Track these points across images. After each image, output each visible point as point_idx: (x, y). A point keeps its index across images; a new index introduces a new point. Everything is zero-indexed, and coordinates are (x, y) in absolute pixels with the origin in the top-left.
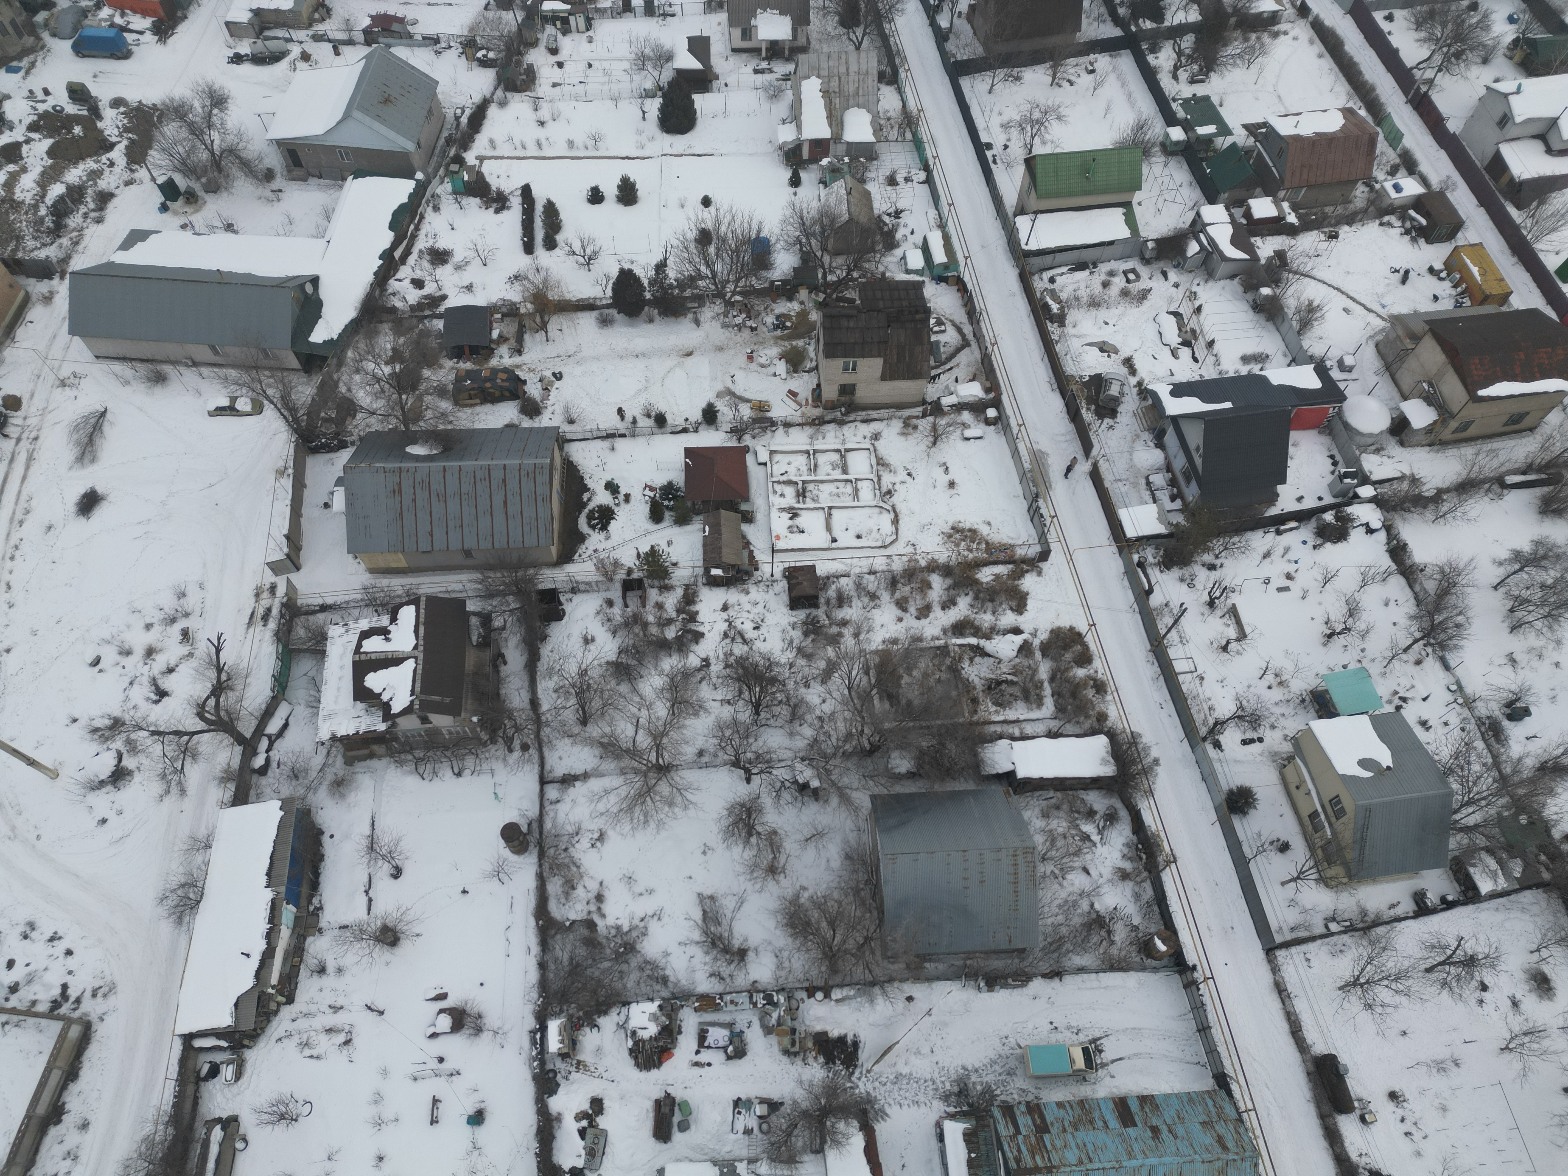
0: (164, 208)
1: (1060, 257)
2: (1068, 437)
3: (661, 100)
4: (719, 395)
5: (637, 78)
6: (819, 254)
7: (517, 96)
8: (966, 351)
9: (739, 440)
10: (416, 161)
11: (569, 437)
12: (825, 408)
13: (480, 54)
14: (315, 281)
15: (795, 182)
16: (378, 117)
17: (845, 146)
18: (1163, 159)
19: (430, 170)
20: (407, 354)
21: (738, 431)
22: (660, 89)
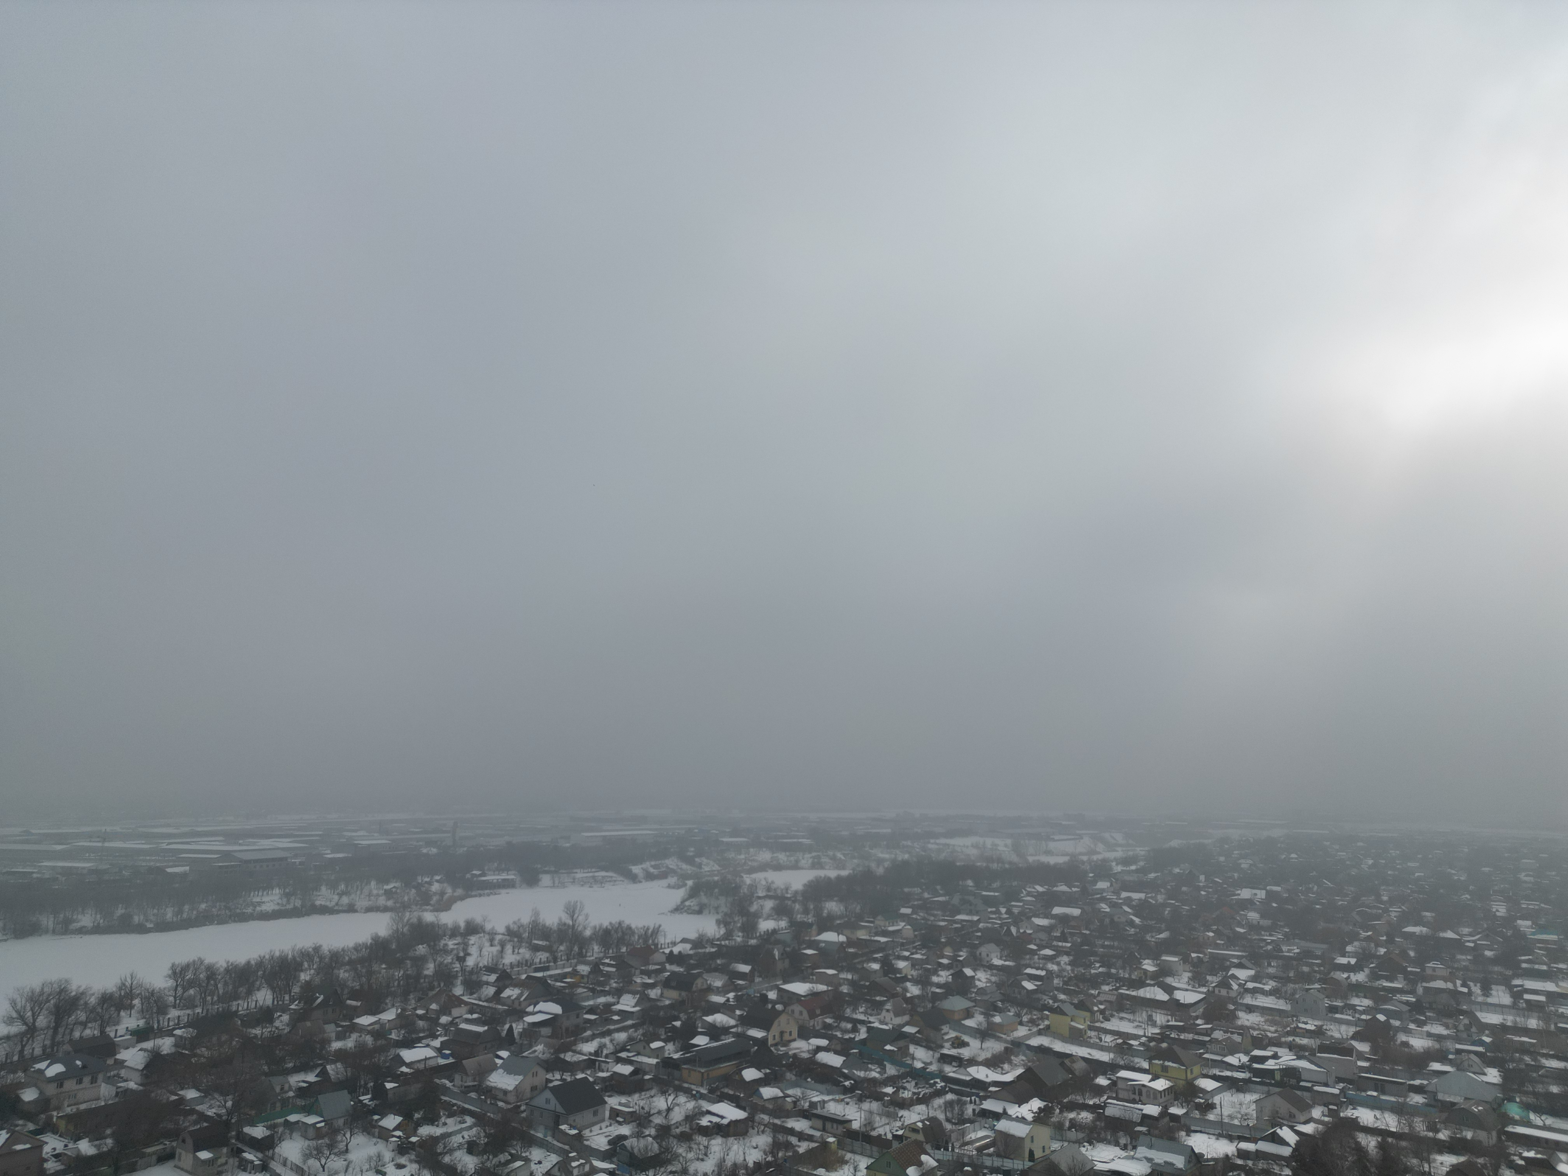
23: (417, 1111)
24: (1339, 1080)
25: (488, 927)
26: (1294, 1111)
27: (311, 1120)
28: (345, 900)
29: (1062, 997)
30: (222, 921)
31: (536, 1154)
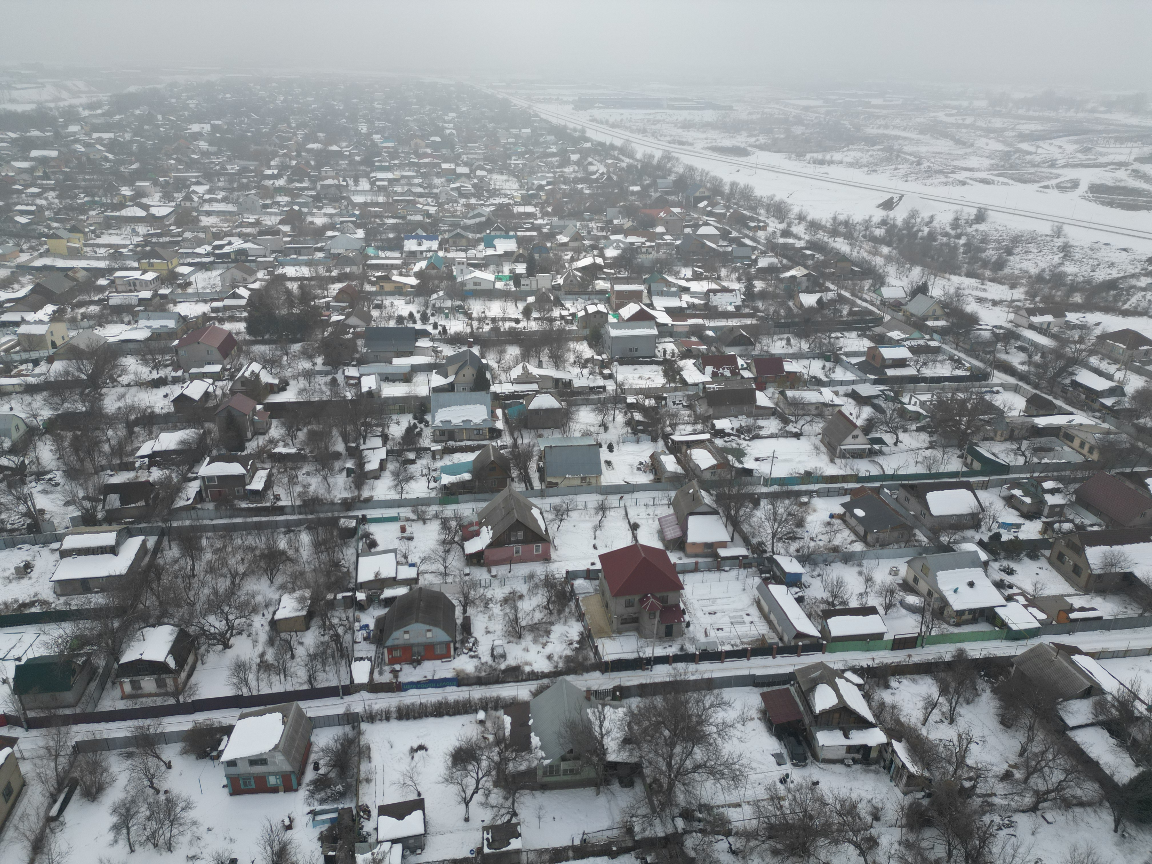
24: (273, 252)
26: (245, 276)
29: (55, 225)
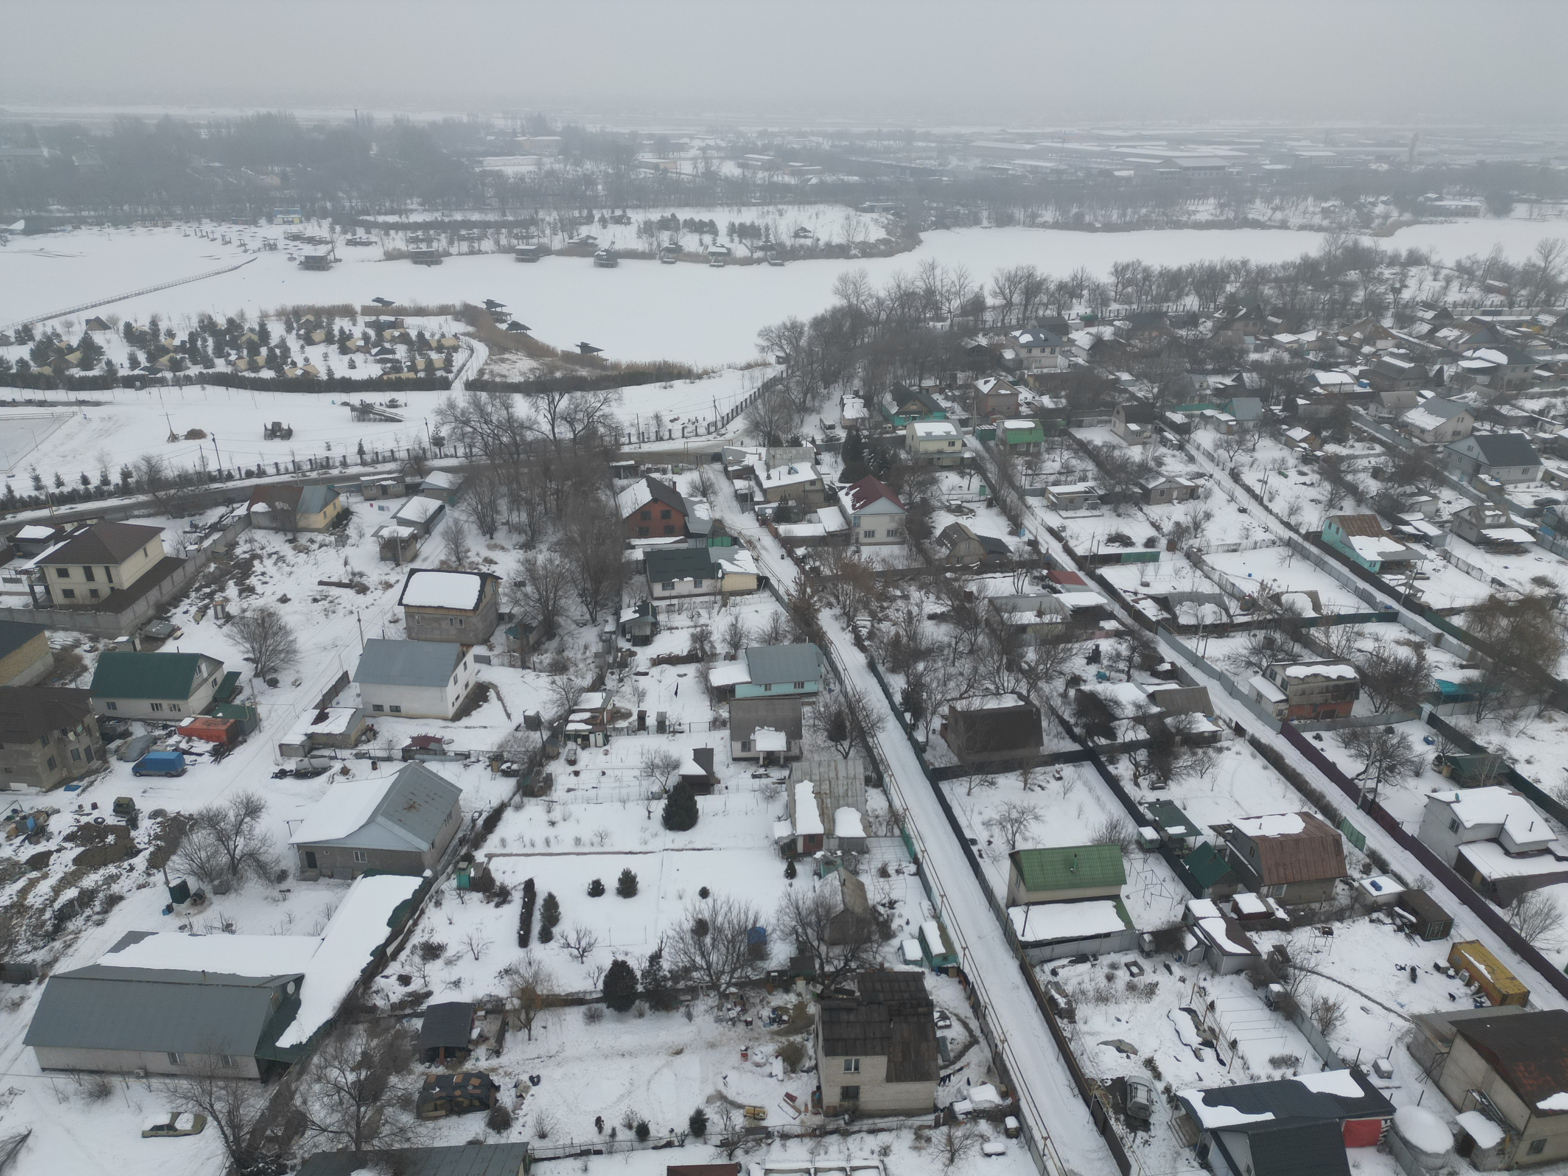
0: (169, 910)
1: (1059, 949)
2: (1101, 1155)
3: (666, 801)
4: (709, 1100)
5: (645, 783)
6: (815, 944)
7: (533, 800)
8: (975, 1048)
9: (730, 1156)
10: (427, 859)
11: (538, 1155)
12: (827, 1115)
13: (504, 767)
14: (299, 980)
15: (791, 873)
16: (400, 822)
17: (837, 841)
18: (1141, 855)
19: (439, 868)
20: (376, 1059)
21: (728, 1145)
22: (666, 792)
23: (1325, 429)
25: (1434, 259)
27: (1224, 417)
28: (1279, 215)
30: (1159, 227)
31: (1446, 494)
